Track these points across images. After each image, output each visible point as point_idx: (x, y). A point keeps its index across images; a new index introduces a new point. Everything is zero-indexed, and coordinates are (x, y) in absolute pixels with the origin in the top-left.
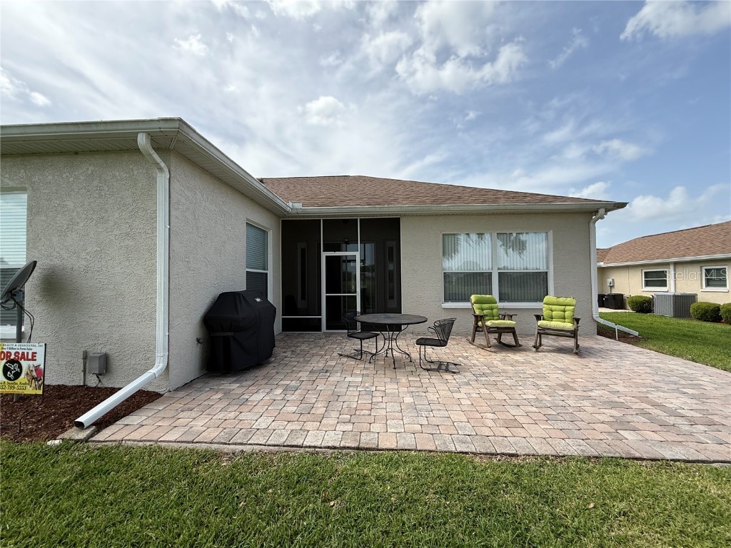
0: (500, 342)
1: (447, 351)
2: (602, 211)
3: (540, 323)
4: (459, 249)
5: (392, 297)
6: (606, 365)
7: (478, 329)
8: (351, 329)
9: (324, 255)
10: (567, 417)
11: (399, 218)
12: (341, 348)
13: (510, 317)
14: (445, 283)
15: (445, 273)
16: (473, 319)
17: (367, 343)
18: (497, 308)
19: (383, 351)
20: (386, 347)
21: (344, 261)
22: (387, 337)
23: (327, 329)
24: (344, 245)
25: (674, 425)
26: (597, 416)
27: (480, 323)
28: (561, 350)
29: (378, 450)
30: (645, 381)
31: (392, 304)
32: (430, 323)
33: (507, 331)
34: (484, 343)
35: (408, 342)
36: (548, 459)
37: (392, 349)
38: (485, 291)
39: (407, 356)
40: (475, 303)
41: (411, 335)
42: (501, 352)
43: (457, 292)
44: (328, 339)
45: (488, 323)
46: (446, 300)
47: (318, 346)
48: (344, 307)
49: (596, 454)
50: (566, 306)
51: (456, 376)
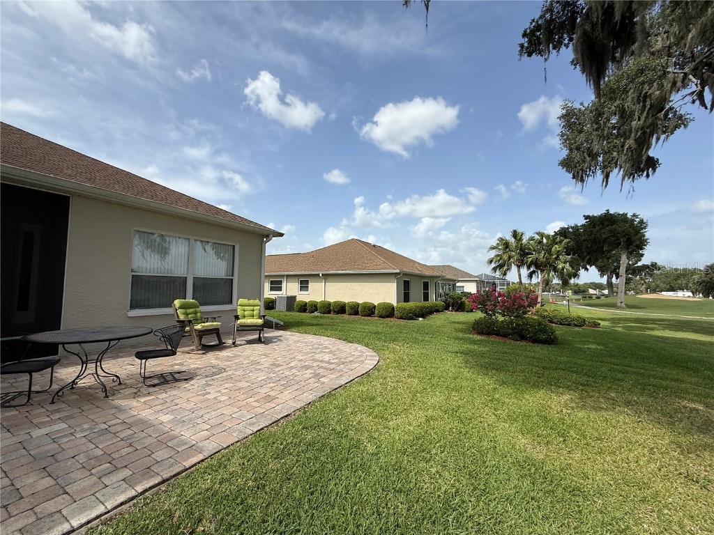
2: (271, 236)
3: (239, 322)
6: (282, 345)
10: (293, 382)
13: (214, 319)
15: (133, 276)
16: (177, 325)
18: (200, 311)
25: (334, 368)
26: (305, 376)
28: (250, 342)
29: (187, 469)
30: (307, 351)
33: (208, 333)
36: (305, 408)
39: (115, 378)
40: (179, 308)
46: (134, 307)
49: (321, 395)
50: (254, 306)
51: (192, 382)
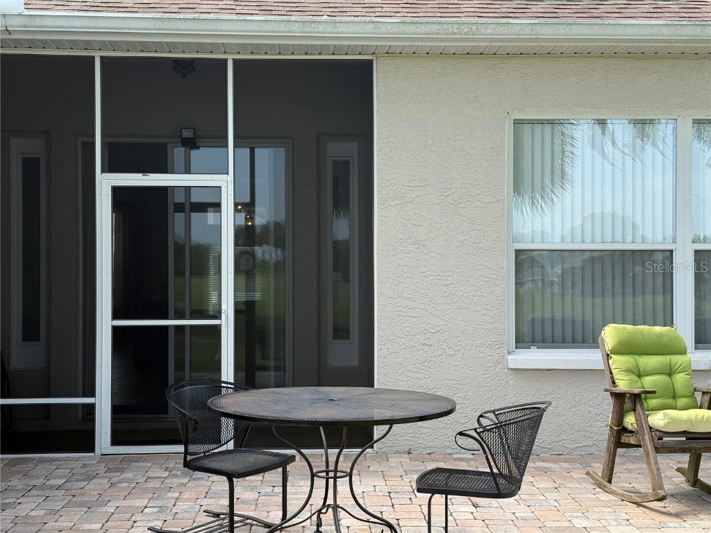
0: (695, 482)
1: (522, 512)
4: (568, 169)
5: (341, 332)
7: (624, 439)
8: (195, 442)
9: (105, 183)
11: (370, 63)
12: (162, 509)
14: (519, 283)
15: (518, 253)
16: (609, 405)
17: (253, 489)
18: (686, 369)
19: (305, 514)
20: (317, 501)
21: (179, 208)
22: (319, 465)
23: (116, 441)
24: (178, 153)
27: (630, 420)
31: (342, 354)
32: (465, 419)
34: (645, 486)
35: (394, 483)
37: (336, 507)
38: (649, 314)
40: (617, 351)
41: (405, 459)
42: (695, 514)
43: (558, 317)
44: (116, 477)
45: (658, 420)
46: (522, 341)
47: (80, 505)
48: (180, 367)
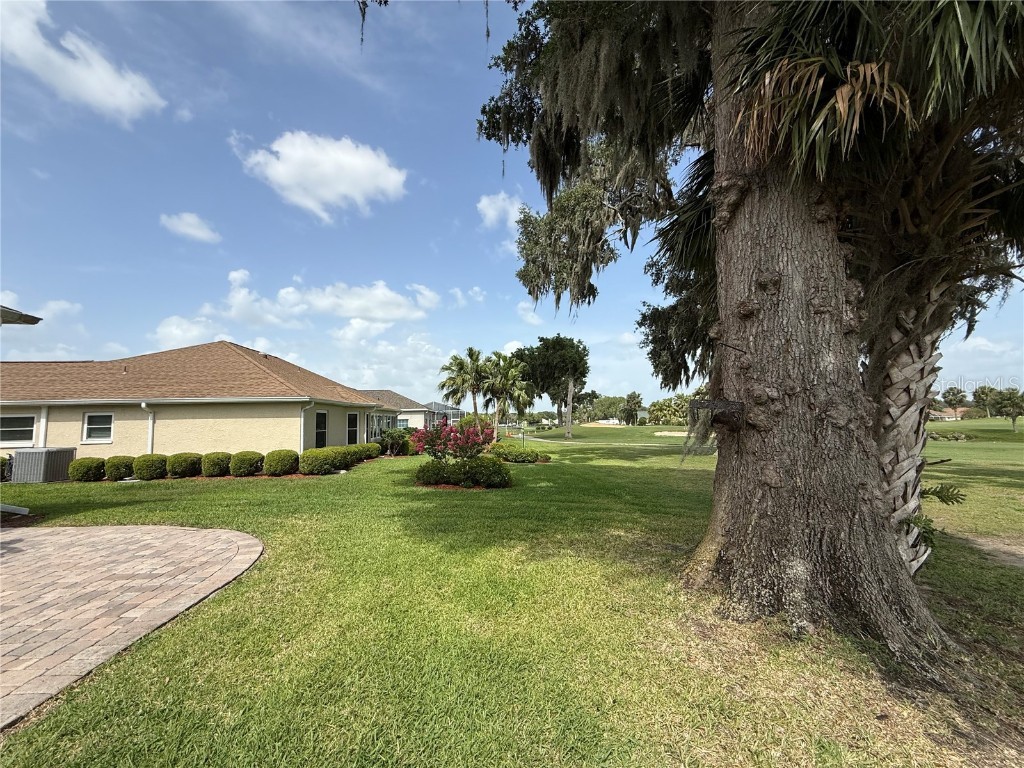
25: (161, 585)
26: (82, 616)
30: (95, 561)
36: (73, 688)
49: (123, 647)
